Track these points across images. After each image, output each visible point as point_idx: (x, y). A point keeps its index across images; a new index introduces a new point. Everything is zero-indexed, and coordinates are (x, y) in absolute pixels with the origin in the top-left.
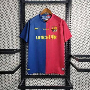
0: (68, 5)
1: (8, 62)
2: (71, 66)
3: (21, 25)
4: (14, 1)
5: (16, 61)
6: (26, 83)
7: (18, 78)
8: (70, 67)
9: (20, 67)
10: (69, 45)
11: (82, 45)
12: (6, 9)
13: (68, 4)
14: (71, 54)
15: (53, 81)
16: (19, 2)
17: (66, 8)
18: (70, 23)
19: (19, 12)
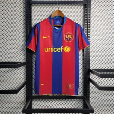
0: (86, 6)
1: (9, 79)
2: (91, 84)
3: (26, 32)
4: (18, 1)
5: (20, 77)
6: (33, 106)
7: (23, 100)
8: (89, 85)
9: (26, 85)
10: (88, 57)
11: (104, 56)
12: (7, 11)
13: (86, 4)
14: (91, 69)
15: (67, 104)
16: (25, 3)
17: (84, 9)
18: (89, 28)
19: (25, 15)
